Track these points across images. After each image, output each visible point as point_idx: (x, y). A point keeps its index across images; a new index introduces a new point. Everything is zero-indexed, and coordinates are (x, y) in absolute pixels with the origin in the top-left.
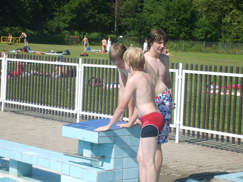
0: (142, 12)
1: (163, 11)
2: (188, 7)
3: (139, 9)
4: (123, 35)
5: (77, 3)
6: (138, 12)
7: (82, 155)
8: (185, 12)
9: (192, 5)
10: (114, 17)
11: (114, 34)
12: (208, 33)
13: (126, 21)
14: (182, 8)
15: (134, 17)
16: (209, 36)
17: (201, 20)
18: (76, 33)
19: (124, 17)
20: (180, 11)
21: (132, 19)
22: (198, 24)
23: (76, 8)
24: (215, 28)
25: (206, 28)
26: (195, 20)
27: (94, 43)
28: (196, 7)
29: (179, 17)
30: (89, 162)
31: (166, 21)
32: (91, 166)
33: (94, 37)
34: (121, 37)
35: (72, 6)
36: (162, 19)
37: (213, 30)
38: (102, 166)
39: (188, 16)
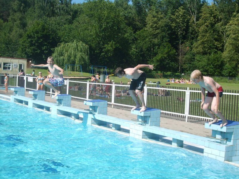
0: (194, 61)
1: (206, 61)
2: (219, 59)
5: (160, 57)
6: (192, 61)
8: (218, 61)
9: (221, 58)
10: (179, 64)
11: (179, 73)
12: (230, 72)
13: (186, 66)
14: (216, 59)
16: (231, 74)
17: (226, 65)
19: (184, 63)
20: (215, 60)
21: (189, 65)
22: (225, 67)
23: (159, 59)
24: (234, 70)
25: (229, 70)
26: (223, 65)
27: (169, 77)
28: (223, 59)
29: (214, 64)
31: (207, 66)
33: (169, 74)
34: (183, 74)
36: (205, 65)
37: (233, 71)
39: (219, 63)
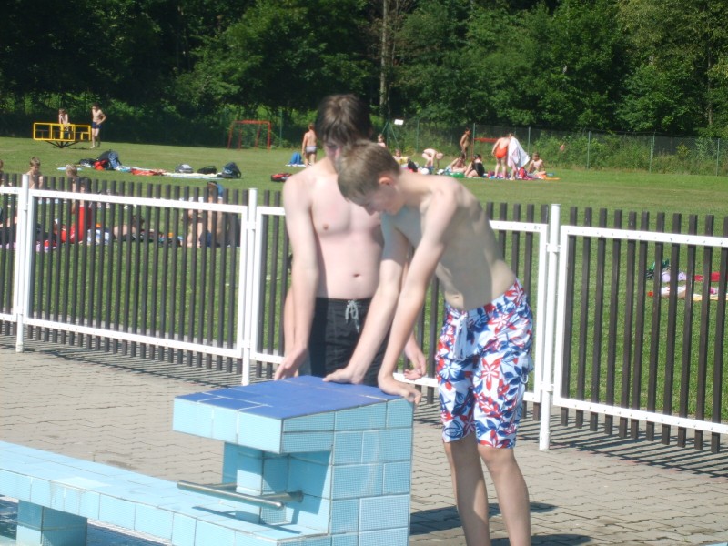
0: (461, 45)
1: (528, 43)
2: (603, 33)
3: (453, 38)
4: (406, 119)
5: (266, 20)
6: (451, 46)
7: (233, 489)
8: (595, 46)
9: (614, 25)
10: (378, 63)
11: (377, 113)
12: (662, 110)
13: (416, 75)
14: (585, 36)
15: (439, 63)
16: (666, 120)
17: (642, 70)
18: (262, 110)
19: (408, 61)
20: (579, 42)
21: (431, 67)
22: (632, 82)
23: (261, 34)
24: (685, 96)
25: (659, 97)
26: (626, 70)
28: (627, 32)
29: (575, 61)
30: (254, 510)
31: (536, 74)
32: (260, 522)
34: (399, 122)
35: (251, 31)
36: (523, 68)
37: (680, 102)
38: (294, 522)
39: (602, 58)
